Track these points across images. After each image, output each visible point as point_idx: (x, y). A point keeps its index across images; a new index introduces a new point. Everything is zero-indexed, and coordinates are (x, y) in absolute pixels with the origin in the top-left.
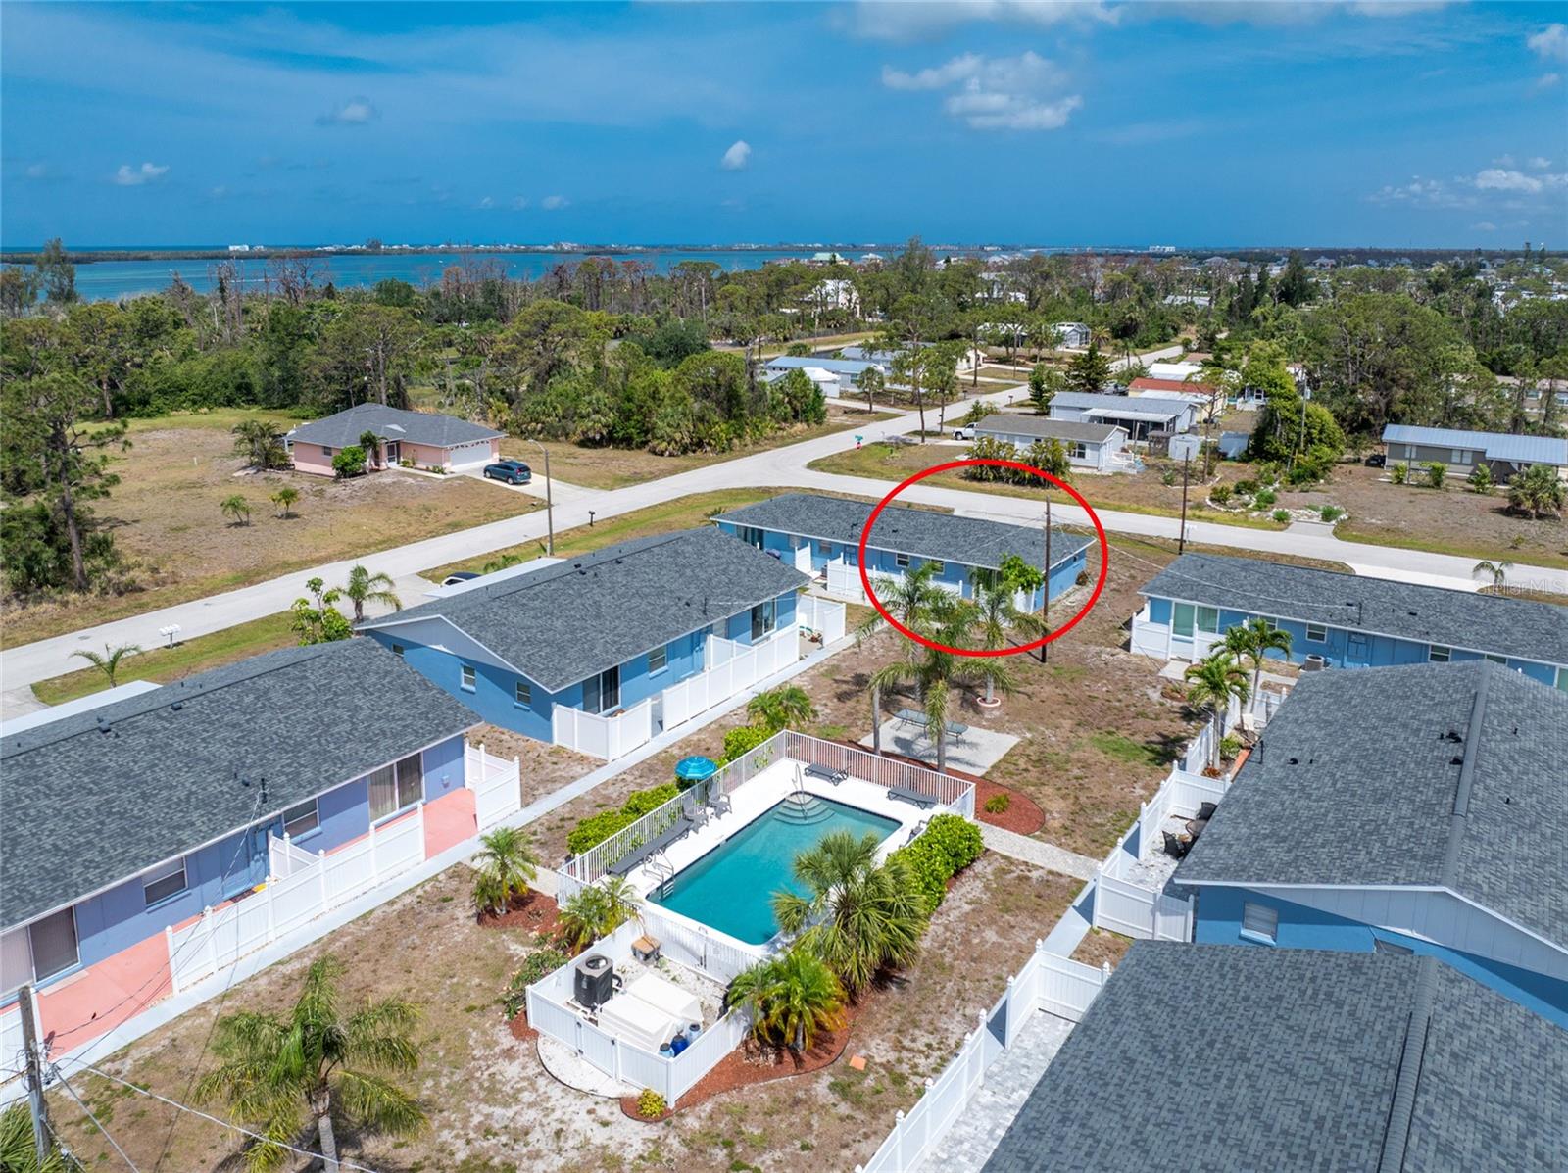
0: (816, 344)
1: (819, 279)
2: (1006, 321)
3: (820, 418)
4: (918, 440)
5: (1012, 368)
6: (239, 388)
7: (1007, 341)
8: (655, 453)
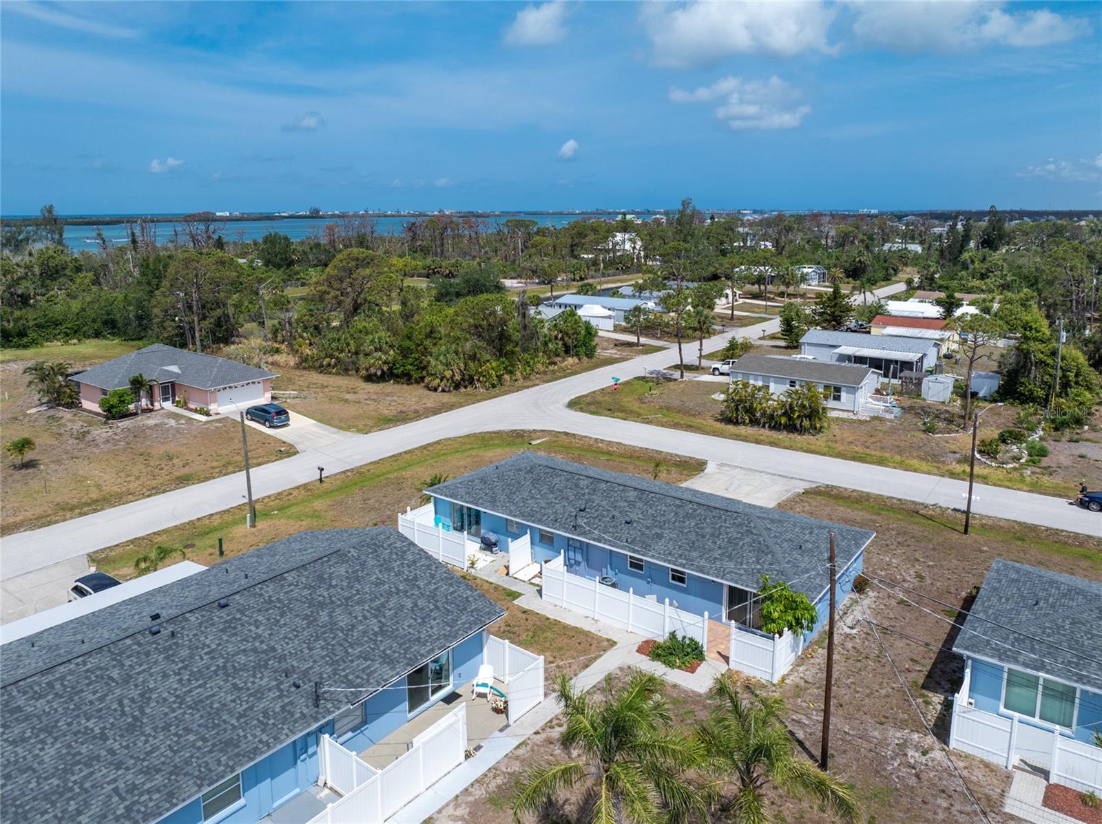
0: (601, 283)
1: (610, 232)
2: (757, 264)
3: (590, 354)
4: (677, 374)
5: (764, 303)
6: (105, 323)
7: (760, 280)
8: (429, 389)
